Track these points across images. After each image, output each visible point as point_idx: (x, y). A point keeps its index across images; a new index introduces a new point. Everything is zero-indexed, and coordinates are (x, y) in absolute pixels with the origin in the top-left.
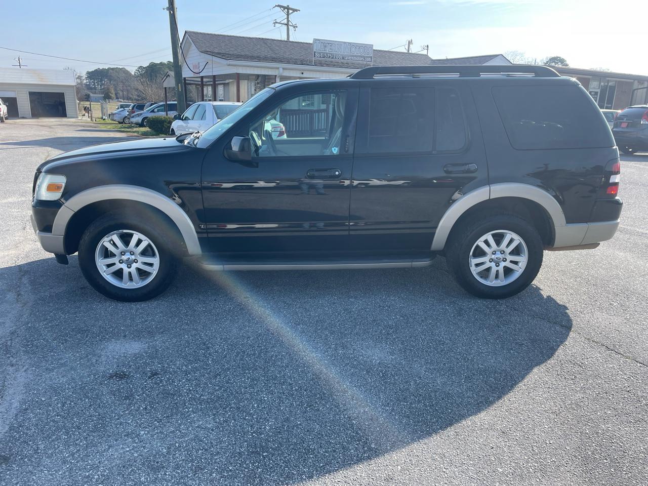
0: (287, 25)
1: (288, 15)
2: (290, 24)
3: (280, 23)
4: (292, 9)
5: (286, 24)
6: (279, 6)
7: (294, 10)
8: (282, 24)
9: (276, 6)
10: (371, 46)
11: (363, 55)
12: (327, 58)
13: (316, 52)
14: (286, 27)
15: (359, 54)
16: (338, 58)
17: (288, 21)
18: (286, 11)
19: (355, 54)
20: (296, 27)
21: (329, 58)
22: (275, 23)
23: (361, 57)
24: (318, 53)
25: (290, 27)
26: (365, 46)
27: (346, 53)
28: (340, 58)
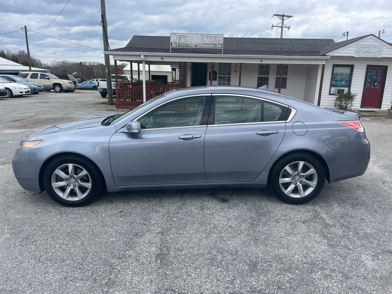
0: (282, 27)
1: (283, 20)
2: (284, 26)
3: (276, 26)
4: (286, 16)
5: (281, 27)
6: (275, 15)
7: (289, 17)
8: (278, 27)
10: (221, 35)
11: (214, 43)
12: (182, 46)
13: (172, 43)
14: (280, 29)
15: (211, 43)
16: (192, 47)
17: (282, 24)
18: (282, 18)
19: (207, 42)
20: (290, 28)
21: (184, 46)
22: (273, 26)
23: (212, 44)
24: (175, 43)
25: (284, 28)
26: (216, 36)
27: (198, 42)
28: (193, 46)
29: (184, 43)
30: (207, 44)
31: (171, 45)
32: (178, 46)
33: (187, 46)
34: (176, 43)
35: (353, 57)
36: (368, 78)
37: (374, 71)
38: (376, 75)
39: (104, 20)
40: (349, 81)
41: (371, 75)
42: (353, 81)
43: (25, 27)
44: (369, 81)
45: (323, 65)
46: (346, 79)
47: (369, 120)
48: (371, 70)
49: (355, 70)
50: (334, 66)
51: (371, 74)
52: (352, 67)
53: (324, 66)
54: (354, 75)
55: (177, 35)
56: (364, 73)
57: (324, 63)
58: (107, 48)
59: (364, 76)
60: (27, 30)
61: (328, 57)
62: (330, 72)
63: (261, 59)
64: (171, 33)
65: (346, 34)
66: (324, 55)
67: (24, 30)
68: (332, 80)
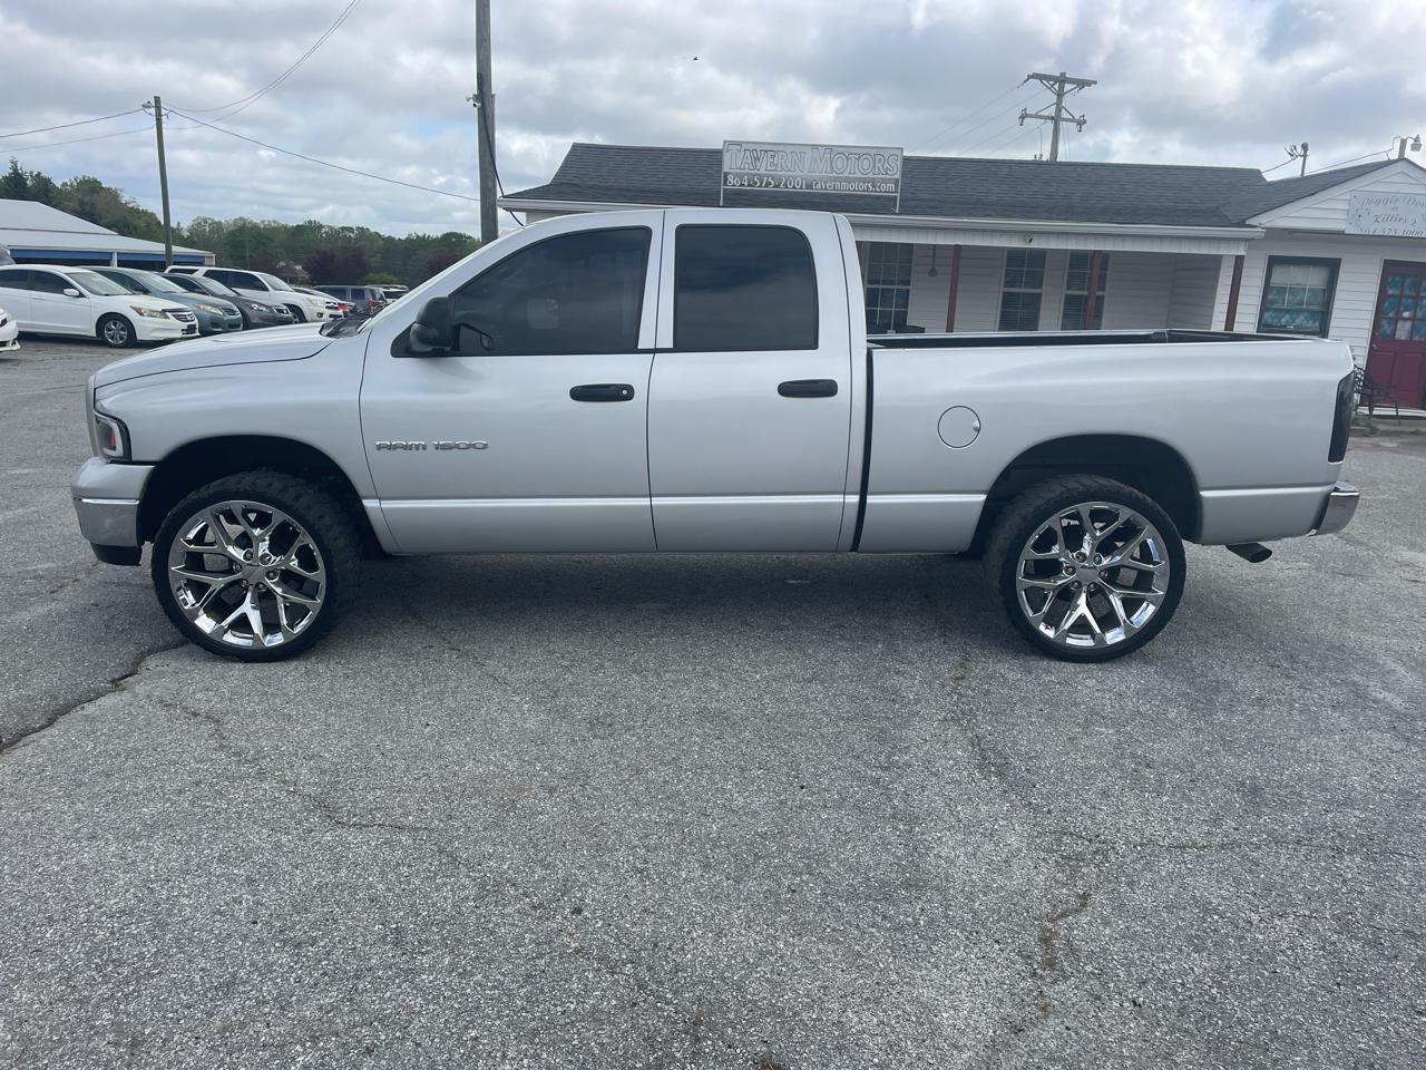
0: (1056, 119)
1: (1060, 95)
2: (1064, 114)
3: (1037, 116)
4: (1072, 81)
5: (1052, 118)
6: (1034, 76)
7: (1082, 84)
8: (1041, 117)
9: (1029, 77)
10: (895, 152)
11: (871, 175)
12: (760, 186)
13: (729, 173)
14: (1050, 125)
15: (859, 175)
16: (794, 187)
17: (1059, 110)
18: (1056, 86)
19: (846, 174)
20: (1085, 122)
21: (766, 186)
22: (1023, 117)
23: (864, 181)
24: (736, 175)
25: (1063, 125)
26: (876, 154)
27: (818, 174)
28: (797, 185)
29: (768, 176)
30: (849, 180)
31: (726, 179)
32: (749, 185)
33: (778, 186)
34: (740, 176)
35: (1341, 233)
36: (1386, 305)
37: (1408, 281)
38: (1413, 294)
39: (485, 90)
40: (1323, 313)
41: (1397, 296)
42: (1335, 314)
43: (157, 100)
44: (1391, 315)
45: (1237, 257)
46: (1311, 307)
47: (1395, 445)
48: (1397, 279)
49: (1342, 277)
50: (1274, 262)
51: (1397, 293)
52: (1333, 267)
53: (1239, 260)
54: (1339, 295)
55: (744, 146)
56: (1375, 288)
57: (1242, 253)
58: (490, 184)
59: (1373, 298)
60: (163, 112)
61: (1258, 233)
62: (1260, 283)
63: (1028, 235)
64: (725, 142)
65: (1299, 150)
66: (1242, 224)
67: (153, 111)
68: (1264, 308)
